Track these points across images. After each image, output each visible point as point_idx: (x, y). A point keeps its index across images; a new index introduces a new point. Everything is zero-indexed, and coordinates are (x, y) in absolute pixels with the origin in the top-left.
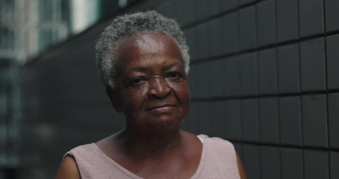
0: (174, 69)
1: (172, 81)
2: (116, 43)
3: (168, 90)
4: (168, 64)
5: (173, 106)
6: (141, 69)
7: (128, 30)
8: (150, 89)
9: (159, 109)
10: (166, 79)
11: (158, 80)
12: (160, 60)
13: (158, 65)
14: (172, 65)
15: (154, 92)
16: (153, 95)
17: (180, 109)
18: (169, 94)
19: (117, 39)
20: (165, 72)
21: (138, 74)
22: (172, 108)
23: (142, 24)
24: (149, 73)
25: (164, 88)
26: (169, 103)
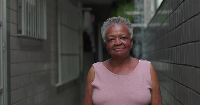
0: (124, 36)
1: (123, 40)
2: (107, 28)
3: (121, 43)
4: (121, 34)
5: (123, 48)
6: (112, 36)
7: (110, 23)
8: (115, 43)
9: (117, 49)
10: (121, 39)
11: (118, 40)
12: (119, 33)
13: (118, 35)
14: (123, 35)
15: (116, 44)
16: (115, 45)
17: (126, 49)
18: (121, 44)
19: (107, 26)
20: (121, 37)
21: (112, 38)
22: (122, 49)
23: (114, 21)
24: (115, 37)
25: (119, 42)
26: (121, 47)
